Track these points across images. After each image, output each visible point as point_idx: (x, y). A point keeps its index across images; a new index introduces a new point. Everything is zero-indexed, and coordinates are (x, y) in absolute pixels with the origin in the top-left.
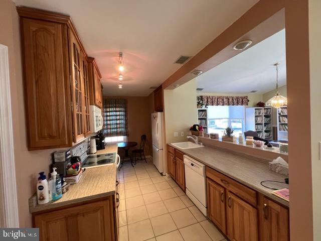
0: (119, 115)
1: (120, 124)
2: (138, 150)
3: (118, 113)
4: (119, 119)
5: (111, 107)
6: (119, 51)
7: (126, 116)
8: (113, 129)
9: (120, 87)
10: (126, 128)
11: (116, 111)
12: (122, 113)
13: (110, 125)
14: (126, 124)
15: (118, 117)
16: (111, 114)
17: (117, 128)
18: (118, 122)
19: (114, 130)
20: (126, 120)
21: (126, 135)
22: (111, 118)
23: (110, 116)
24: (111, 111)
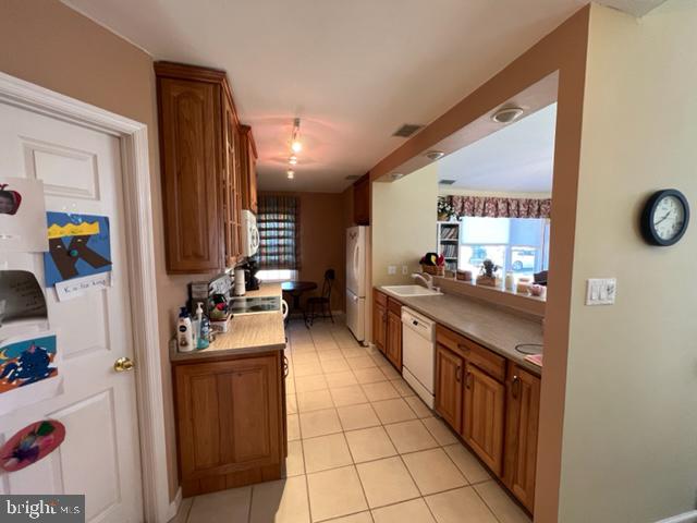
0: (284, 229)
1: (284, 246)
3: (282, 225)
4: (284, 237)
5: (270, 213)
6: (294, 117)
7: (297, 230)
8: (271, 255)
9: (291, 175)
10: (297, 255)
11: (278, 221)
12: (290, 225)
13: (266, 246)
14: (297, 247)
15: (282, 233)
16: (269, 225)
17: (279, 254)
18: (282, 242)
19: (273, 258)
20: (297, 239)
21: (296, 269)
22: (269, 233)
23: (266, 229)
24: (270, 221)
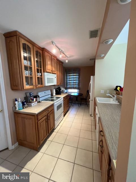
0: (75, 78)
1: (75, 83)
2: (84, 99)
3: (75, 77)
4: (75, 80)
5: (72, 73)
7: (79, 78)
8: (72, 85)
9: (67, 61)
10: (79, 85)
12: (77, 77)
13: (71, 83)
14: (79, 83)
15: (75, 79)
17: (74, 85)
19: (72, 86)
20: (79, 80)
21: (78, 89)
22: (71, 79)
23: (71, 78)
24: (72, 76)
